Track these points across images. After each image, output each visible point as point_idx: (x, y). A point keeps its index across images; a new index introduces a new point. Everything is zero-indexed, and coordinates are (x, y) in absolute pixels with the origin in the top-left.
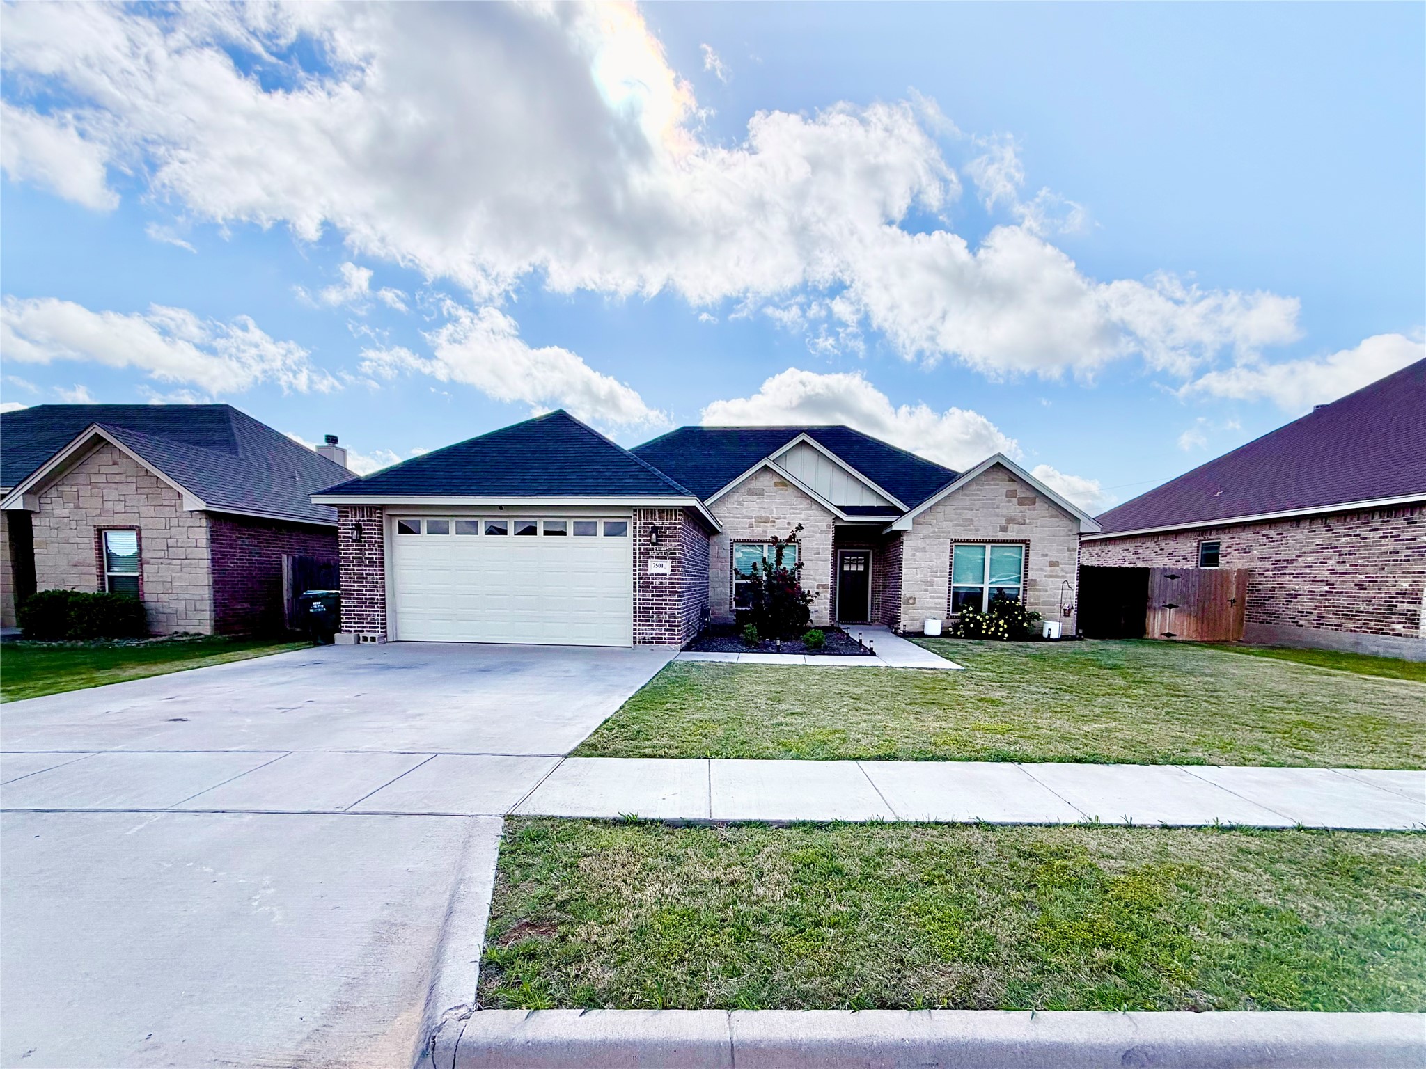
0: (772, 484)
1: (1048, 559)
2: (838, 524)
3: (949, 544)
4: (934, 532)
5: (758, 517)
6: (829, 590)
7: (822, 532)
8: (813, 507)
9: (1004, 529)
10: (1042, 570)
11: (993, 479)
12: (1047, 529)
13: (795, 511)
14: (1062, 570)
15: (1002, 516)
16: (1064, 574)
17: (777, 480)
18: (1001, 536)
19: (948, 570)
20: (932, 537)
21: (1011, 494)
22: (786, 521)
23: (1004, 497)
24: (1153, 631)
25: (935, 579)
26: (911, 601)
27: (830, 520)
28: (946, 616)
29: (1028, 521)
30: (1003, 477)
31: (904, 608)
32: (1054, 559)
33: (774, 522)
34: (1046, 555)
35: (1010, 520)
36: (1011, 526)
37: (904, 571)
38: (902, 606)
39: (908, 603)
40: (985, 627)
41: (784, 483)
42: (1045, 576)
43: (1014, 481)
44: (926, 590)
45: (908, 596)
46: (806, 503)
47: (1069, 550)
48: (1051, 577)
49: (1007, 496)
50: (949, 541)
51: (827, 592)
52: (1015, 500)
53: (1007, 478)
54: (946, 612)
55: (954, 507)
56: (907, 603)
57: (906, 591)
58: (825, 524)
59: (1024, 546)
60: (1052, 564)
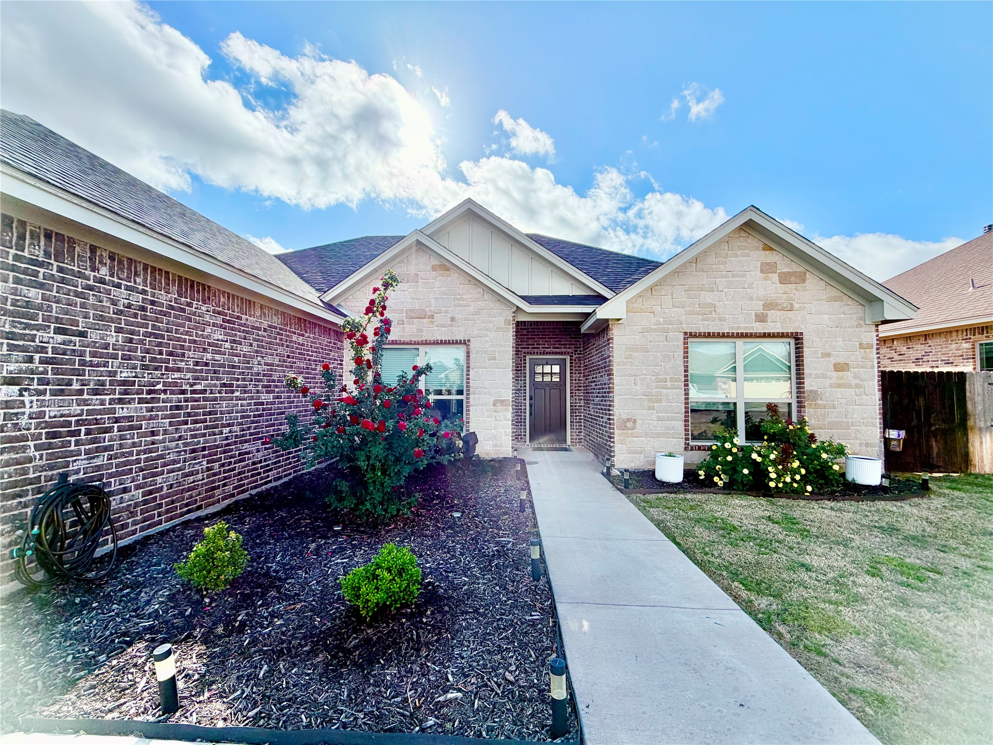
0: (429, 267)
1: (833, 360)
2: (522, 318)
3: (682, 340)
4: (658, 323)
5: (412, 311)
6: (510, 408)
7: (499, 329)
8: (486, 297)
9: (761, 318)
10: (824, 376)
11: (740, 248)
12: (827, 316)
13: (461, 302)
14: (855, 377)
15: (758, 299)
16: (857, 382)
17: (435, 262)
18: (759, 328)
19: (683, 379)
20: (655, 330)
21: (767, 268)
22: (449, 316)
23: (758, 273)
24: (982, 461)
25: (664, 391)
26: (630, 425)
27: (508, 314)
28: (683, 446)
29: (796, 306)
30: (756, 244)
31: (620, 435)
32: (841, 360)
33: (432, 317)
34: (829, 355)
35: (769, 305)
36: (772, 315)
37: (616, 379)
38: (616, 432)
39: (625, 428)
40: (773, 476)
41: (445, 266)
42: (831, 386)
43: (771, 249)
44: (652, 408)
45: (624, 417)
46: (476, 292)
47: (861, 346)
48: (839, 386)
49: (762, 271)
50: (682, 336)
51: (506, 410)
52: (775, 277)
53: (761, 246)
54: (683, 441)
55: (686, 287)
56: (623, 427)
57: (619, 410)
58: (502, 319)
59: (792, 341)
60: (840, 367)
